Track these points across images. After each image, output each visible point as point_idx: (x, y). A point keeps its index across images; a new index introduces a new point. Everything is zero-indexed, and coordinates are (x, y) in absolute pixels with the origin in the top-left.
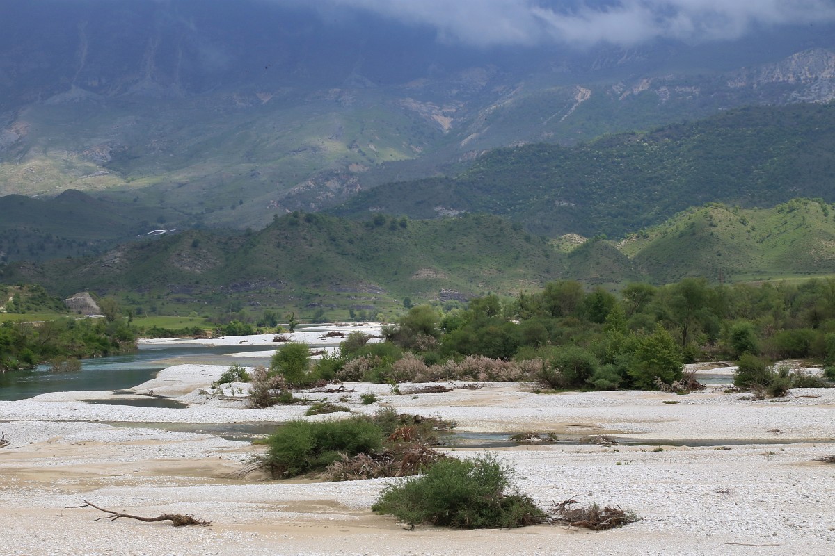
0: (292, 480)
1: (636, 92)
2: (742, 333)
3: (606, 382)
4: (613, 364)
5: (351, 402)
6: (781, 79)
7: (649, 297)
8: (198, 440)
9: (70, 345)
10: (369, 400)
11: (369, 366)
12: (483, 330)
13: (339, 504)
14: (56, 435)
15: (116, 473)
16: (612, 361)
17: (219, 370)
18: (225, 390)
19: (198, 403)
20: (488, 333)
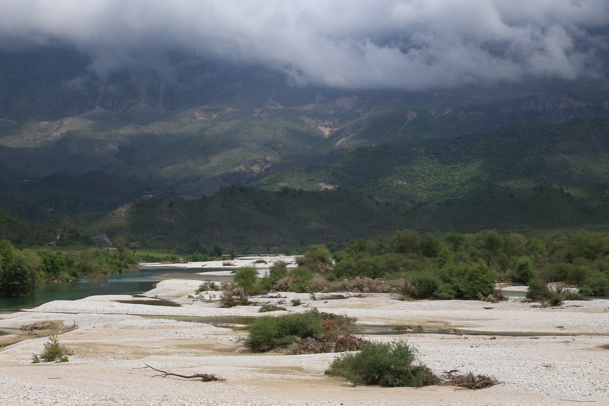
0: (266, 353)
1: (444, 114)
2: (524, 265)
3: (446, 294)
4: (450, 283)
5: (285, 304)
6: (534, 108)
7: (460, 241)
8: (198, 327)
9: (99, 266)
10: (296, 303)
11: (294, 282)
12: (360, 261)
13: (303, 369)
14: (108, 322)
15: (154, 347)
16: (450, 281)
17: (197, 284)
18: (205, 296)
19: (187, 304)
20: (364, 263)
